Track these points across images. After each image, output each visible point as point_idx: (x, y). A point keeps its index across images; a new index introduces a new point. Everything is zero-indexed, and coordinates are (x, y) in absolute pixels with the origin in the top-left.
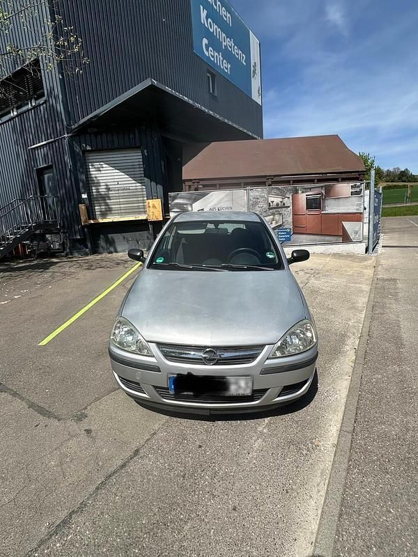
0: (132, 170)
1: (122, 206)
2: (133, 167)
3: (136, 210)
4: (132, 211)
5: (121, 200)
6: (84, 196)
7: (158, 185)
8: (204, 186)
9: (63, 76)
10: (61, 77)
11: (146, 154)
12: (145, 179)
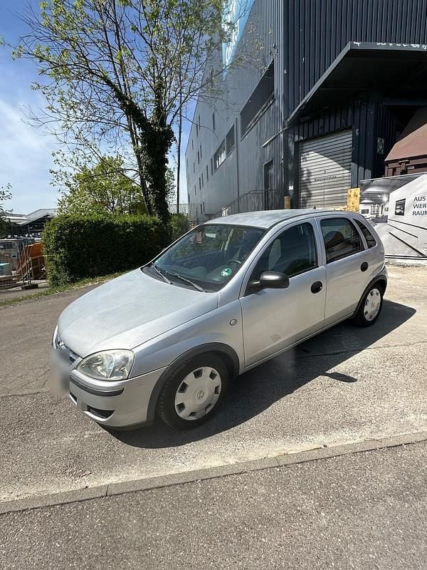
0: (342, 155)
1: (326, 197)
2: (343, 151)
3: (340, 201)
4: (337, 201)
5: (326, 190)
6: (291, 188)
7: (367, 170)
8: (417, 166)
9: (288, 72)
10: (285, 72)
11: (357, 134)
12: (352, 164)
